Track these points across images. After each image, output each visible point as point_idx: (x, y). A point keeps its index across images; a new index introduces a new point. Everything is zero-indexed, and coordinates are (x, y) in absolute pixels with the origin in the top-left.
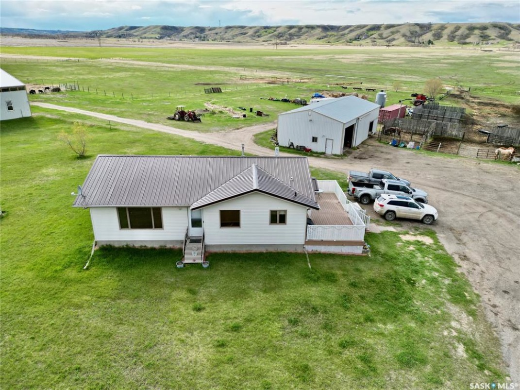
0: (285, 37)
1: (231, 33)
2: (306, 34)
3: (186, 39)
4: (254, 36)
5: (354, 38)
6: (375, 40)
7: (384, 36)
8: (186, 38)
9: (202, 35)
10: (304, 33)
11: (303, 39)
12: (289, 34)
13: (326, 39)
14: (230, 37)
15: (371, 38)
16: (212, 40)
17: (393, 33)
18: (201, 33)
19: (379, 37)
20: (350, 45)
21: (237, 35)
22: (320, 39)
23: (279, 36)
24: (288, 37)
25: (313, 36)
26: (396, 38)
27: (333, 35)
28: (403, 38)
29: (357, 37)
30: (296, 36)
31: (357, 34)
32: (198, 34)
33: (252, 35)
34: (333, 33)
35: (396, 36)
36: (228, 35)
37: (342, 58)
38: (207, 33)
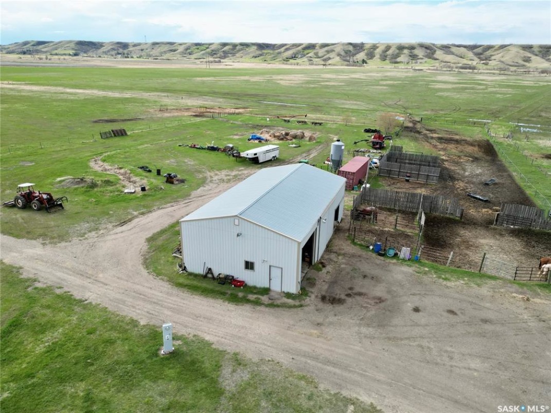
0: (218, 55)
1: (159, 49)
2: (241, 52)
3: (106, 56)
4: (185, 54)
5: (290, 56)
6: (311, 59)
7: (320, 55)
8: (106, 54)
9: (126, 51)
10: (239, 51)
11: (238, 57)
12: (223, 51)
13: (262, 57)
14: (158, 54)
15: (307, 57)
16: (138, 57)
17: (328, 52)
18: (125, 49)
19: (315, 56)
20: (286, 64)
21: (165, 52)
22: (256, 57)
23: (213, 53)
24: (222, 54)
25: (248, 54)
26: (331, 57)
27: (269, 53)
28: (339, 57)
29: (294, 56)
30: (231, 54)
31: (293, 53)
32: (121, 51)
33: (183, 52)
34: (269, 51)
35: (331, 55)
36: (155, 52)
37: (281, 80)
38: (131, 49)
